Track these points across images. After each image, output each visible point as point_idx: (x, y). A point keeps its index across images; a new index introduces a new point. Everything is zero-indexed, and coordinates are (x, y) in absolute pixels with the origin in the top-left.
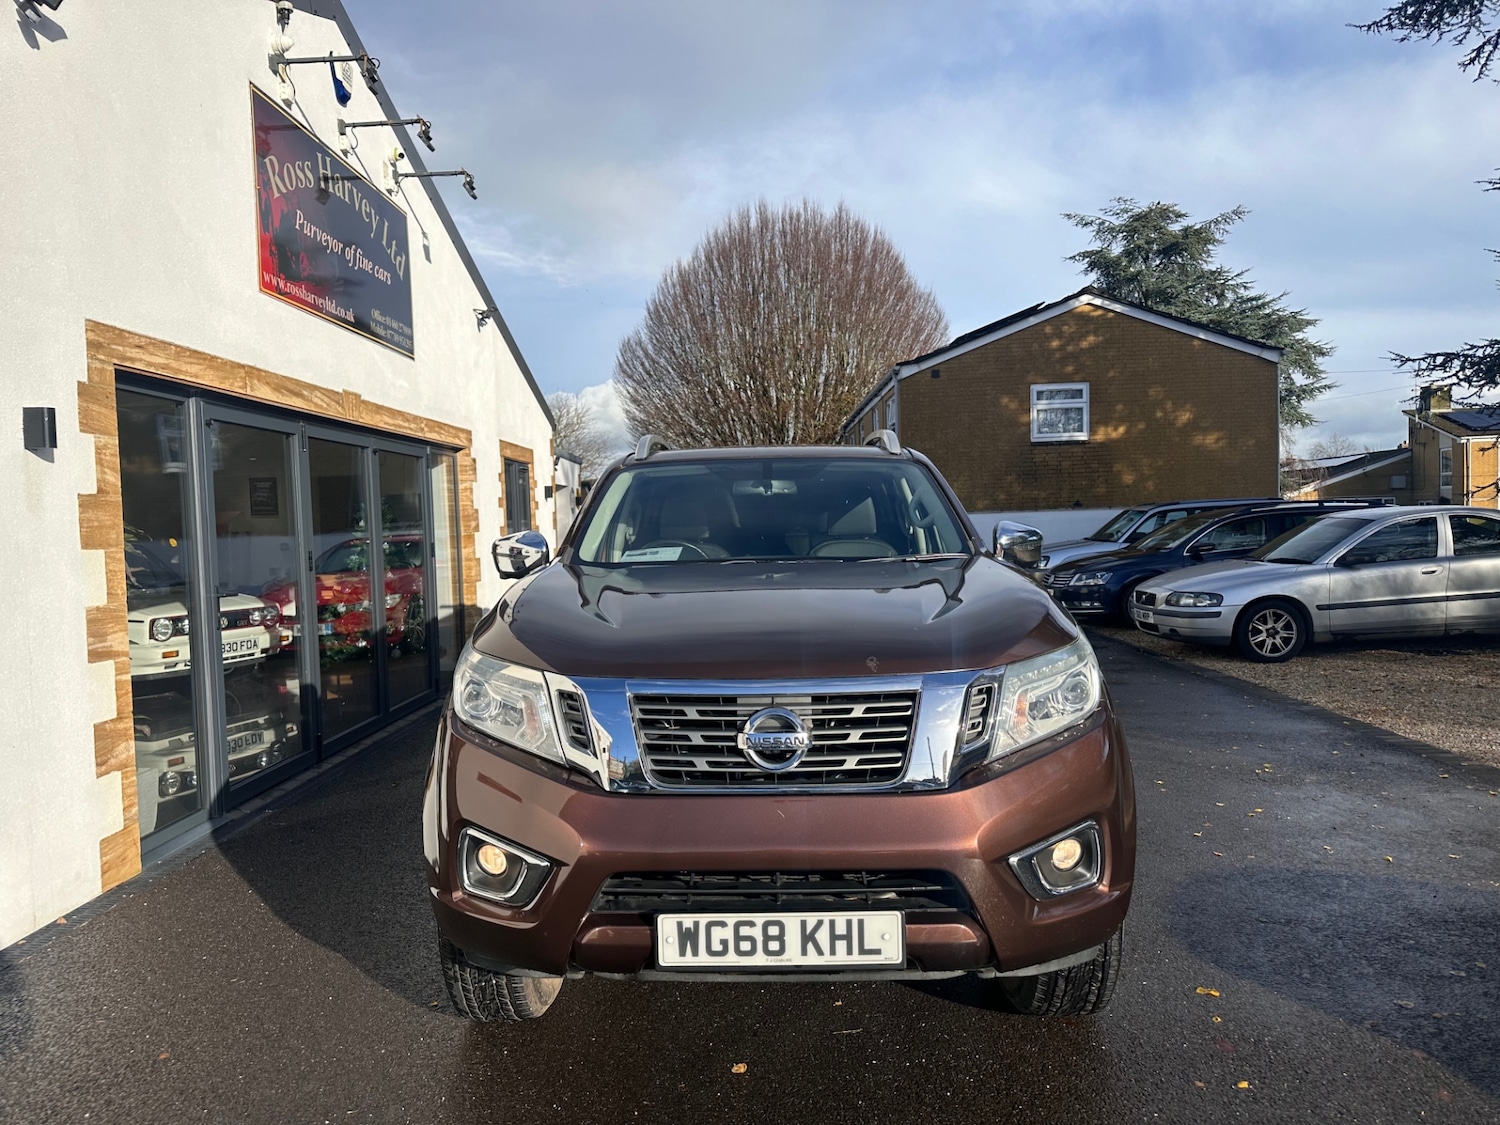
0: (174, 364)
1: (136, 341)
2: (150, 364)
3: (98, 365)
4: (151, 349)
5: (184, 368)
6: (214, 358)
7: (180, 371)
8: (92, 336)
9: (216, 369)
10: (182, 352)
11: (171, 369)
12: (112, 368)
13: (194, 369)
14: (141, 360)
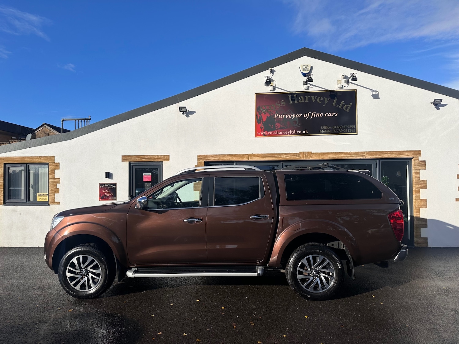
0: (222, 158)
1: (211, 156)
2: (215, 159)
3: (200, 162)
4: (215, 157)
5: (225, 158)
6: (235, 155)
7: (224, 159)
8: (199, 157)
9: (237, 157)
10: (224, 156)
11: (221, 159)
12: (204, 162)
13: (228, 158)
14: (212, 159)
